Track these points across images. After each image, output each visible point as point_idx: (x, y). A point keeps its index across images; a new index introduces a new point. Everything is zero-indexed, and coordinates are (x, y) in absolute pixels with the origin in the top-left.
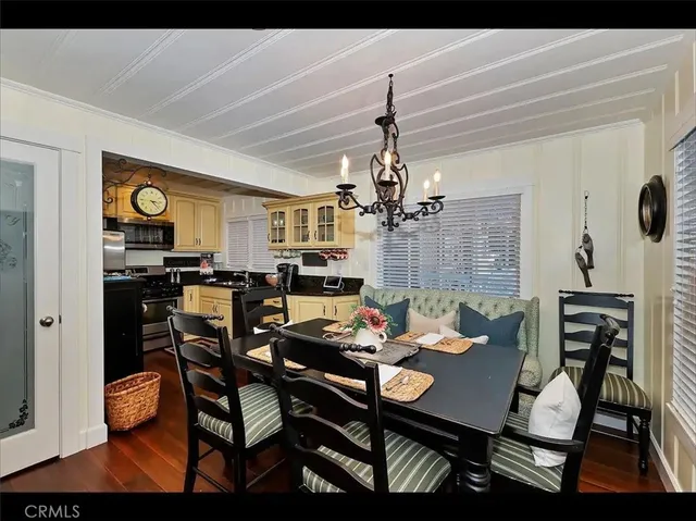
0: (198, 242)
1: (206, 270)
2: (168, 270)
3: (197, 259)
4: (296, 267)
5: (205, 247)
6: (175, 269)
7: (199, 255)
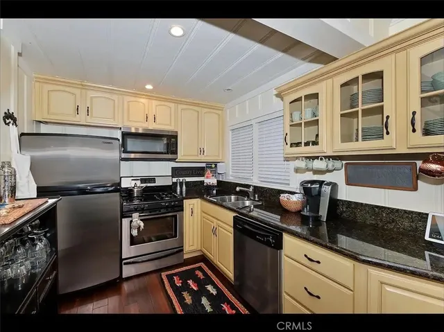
0: (202, 151)
1: (210, 180)
2: (175, 180)
3: (202, 169)
4: (334, 186)
5: (209, 157)
6: (181, 179)
7: (204, 165)
